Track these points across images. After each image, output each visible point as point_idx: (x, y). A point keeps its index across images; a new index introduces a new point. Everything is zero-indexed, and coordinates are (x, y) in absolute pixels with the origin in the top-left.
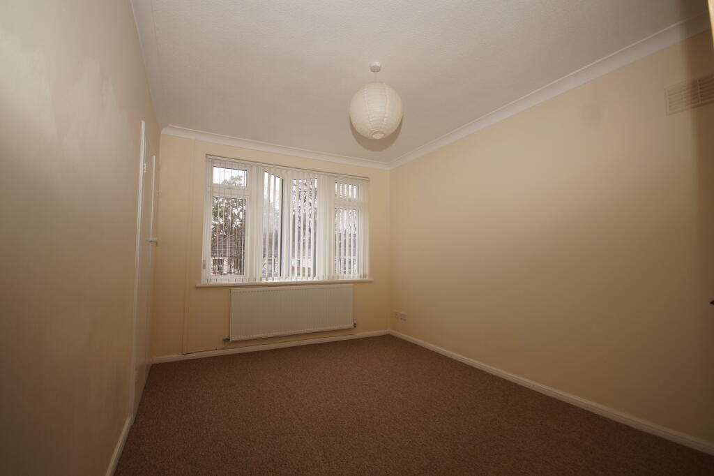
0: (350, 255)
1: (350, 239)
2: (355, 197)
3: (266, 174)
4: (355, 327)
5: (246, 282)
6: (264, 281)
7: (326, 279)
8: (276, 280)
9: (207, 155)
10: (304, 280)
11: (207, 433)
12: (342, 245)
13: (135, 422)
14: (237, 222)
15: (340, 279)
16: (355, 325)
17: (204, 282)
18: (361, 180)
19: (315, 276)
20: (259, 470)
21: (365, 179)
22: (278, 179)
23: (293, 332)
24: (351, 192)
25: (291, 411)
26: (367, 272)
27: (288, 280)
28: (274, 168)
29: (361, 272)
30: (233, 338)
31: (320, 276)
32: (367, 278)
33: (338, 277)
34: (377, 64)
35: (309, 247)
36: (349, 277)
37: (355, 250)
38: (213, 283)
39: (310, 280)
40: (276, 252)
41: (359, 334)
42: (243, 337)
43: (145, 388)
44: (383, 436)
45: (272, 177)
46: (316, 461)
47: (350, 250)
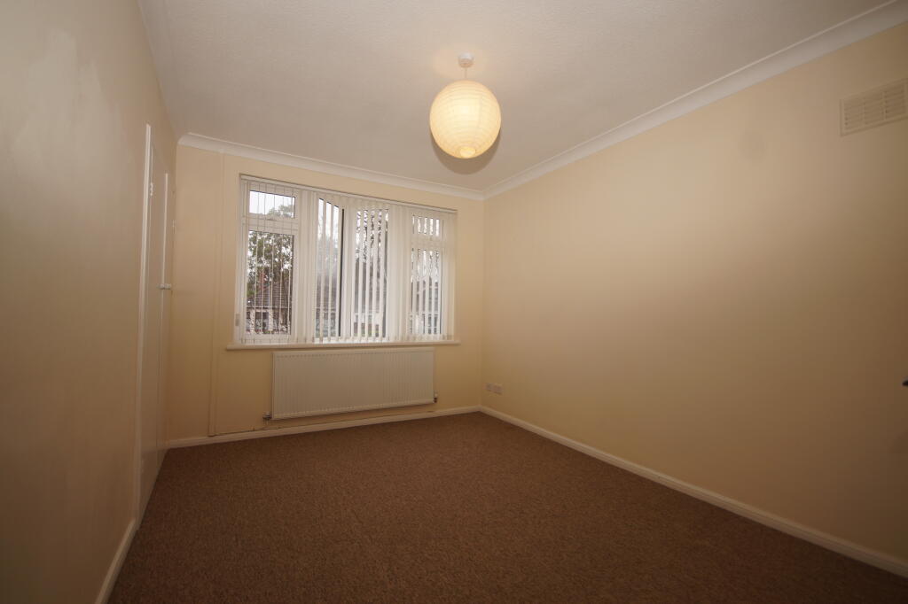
0: (430, 309)
1: (430, 289)
2: (437, 233)
3: (321, 202)
4: (436, 402)
5: (293, 343)
6: (317, 342)
7: (399, 341)
8: (333, 341)
9: (241, 174)
10: (371, 341)
11: (237, 540)
12: (421, 297)
13: (141, 527)
14: (287, 266)
15: (417, 341)
16: (436, 399)
17: (237, 344)
18: (446, 214)
19: (384, 336)
20: (303, 589)
21: (453, 212)
22: (336, 209)
23: (356, 408)
24: (433, 227)
25: (348, 510)
26: (452, 333)
27: (349, 341)
28: (331, 196)
29: (445, 332)
30: (276, 416)
31: (392, 336)
32: (452, 341)
33: (415, 338)
34: (468, 56)
35: (378, 299)
36: (428, 338)
37: (436, 303)
38: (249, 344)
39: (378, 341)
40: (333, 305)
41: (441, 411)
42: (289, 415)
43: (157, 480)
44: (467, 544)
45: (329, 206)
46: (379, 577)
47: (430, 303)
